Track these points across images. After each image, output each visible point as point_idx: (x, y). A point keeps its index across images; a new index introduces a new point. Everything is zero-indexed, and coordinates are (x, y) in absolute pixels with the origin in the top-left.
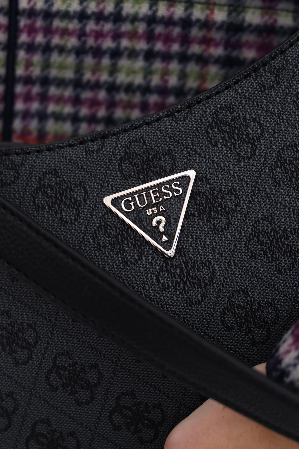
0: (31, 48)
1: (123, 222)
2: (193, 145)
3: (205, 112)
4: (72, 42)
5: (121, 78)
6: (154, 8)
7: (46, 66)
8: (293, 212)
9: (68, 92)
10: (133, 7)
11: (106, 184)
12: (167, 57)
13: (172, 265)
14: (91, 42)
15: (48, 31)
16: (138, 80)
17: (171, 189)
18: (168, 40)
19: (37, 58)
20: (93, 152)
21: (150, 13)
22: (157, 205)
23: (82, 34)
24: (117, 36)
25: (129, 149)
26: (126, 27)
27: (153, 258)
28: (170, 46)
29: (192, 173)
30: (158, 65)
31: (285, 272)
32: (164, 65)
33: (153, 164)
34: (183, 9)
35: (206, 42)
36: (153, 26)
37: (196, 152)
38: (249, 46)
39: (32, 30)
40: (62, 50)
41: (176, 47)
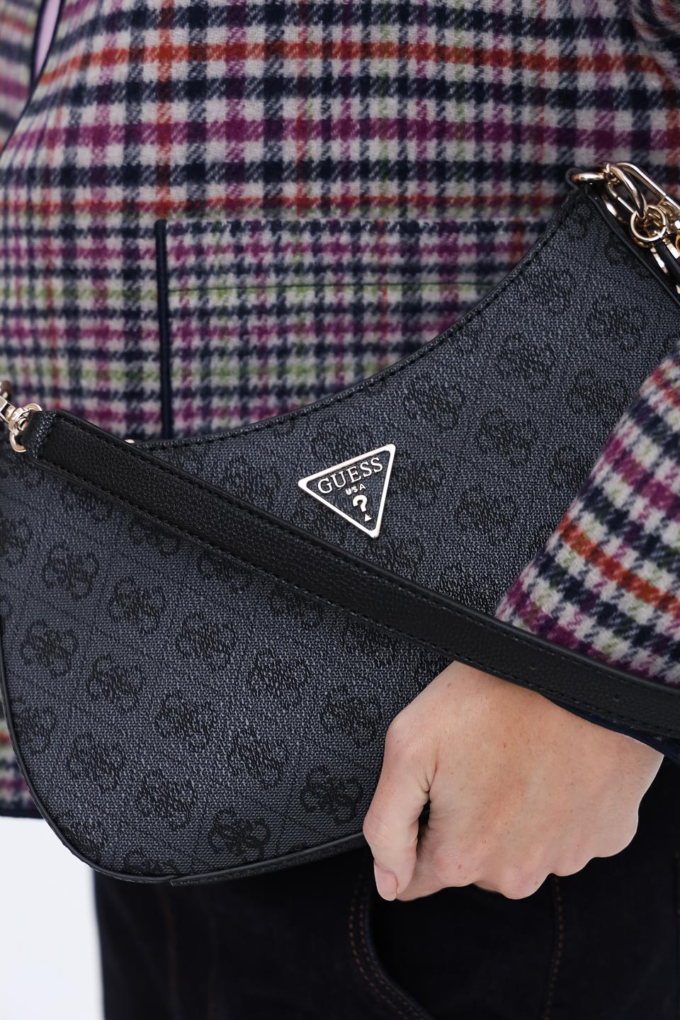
0: (187, 354)
1: (322, 505)
2: (390, 419)
3: (401, 384)
4: (234, 342)
5: (292, 380)
6: (320, 295)
7: (206, 374)
8: (503, 479)
9: (234, 402)
10: (297, 296)
11: (299, 468)
12: (340, 350)
13: (377, 547)
14: (254, 341)
15: (205, 332)
16: (311, 380)
17: (370, 466)
18: (339, 330)
19: (195, 365)
20: (282, 435)
21: (316, 301)
22: (356, 484)
23: (243, 332)
24: (283, 331)
25: (321, 429)
26: (291, 320)
27: (356, 541)
28: (343, 337)
29: (391, 448)
30: (331, 360)
31: (500, 543)
32: (338, 359)
33: (349, 443)
34: (352, 292)
35: (382, 328)
36: (322, 315)
37: (393, 426)
38: (429, 327)
39: (186, 333)
40: (222, 353)
41: (348, 338)
